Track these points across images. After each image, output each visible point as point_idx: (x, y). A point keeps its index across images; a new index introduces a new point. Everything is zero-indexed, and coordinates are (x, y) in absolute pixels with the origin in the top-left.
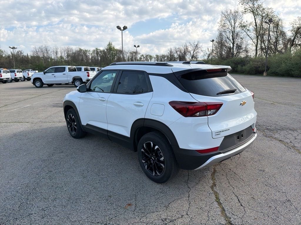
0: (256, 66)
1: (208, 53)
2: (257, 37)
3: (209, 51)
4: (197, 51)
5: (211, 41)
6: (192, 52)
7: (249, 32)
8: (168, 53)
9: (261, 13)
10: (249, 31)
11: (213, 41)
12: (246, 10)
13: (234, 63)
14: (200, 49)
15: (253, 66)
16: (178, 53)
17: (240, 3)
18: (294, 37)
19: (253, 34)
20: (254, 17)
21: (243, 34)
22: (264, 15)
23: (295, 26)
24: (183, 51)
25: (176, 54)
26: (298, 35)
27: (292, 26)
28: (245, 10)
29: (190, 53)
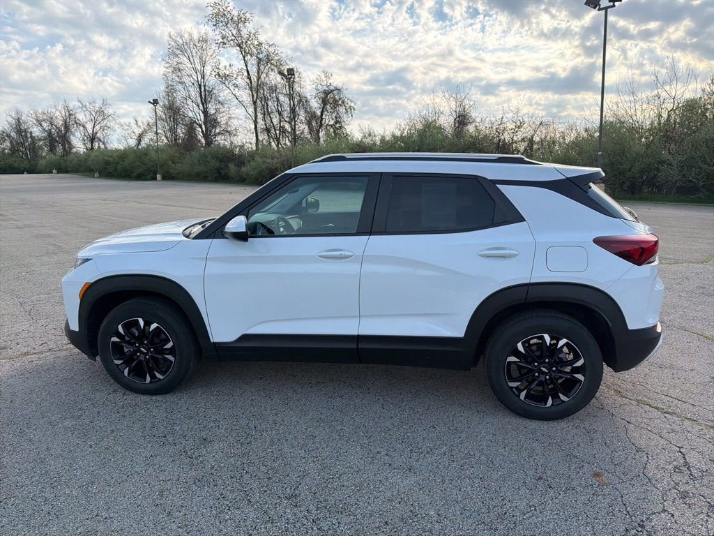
0: (271, 166)
1: (138, 131)
2: (255, 103)
3: (140, 127)
4: (103, 124)
5: (149, 102)
6: (89, 126)
7: (236, 89)
8: (9, 123)
9: (255, 50)
10: (237, 86)
11: (155, 102)
12: (225, 40)
13: (218, 157)
14: (110, 118)
15: (264, 166)
16: (45, 125)
17: (210, 22)
18: (320, 110)
19: (245, 96)
20: (244, 57)
21: (224, 93)
22: (261, 56)
23: (319, 87)
24: (61, 122)
25: (40, 128)
26: (328, 107)
27: (314, 86)
28: (223, 39)
29: (84, 126)
